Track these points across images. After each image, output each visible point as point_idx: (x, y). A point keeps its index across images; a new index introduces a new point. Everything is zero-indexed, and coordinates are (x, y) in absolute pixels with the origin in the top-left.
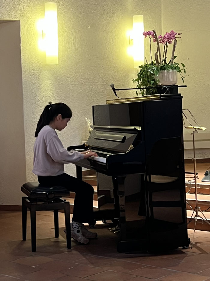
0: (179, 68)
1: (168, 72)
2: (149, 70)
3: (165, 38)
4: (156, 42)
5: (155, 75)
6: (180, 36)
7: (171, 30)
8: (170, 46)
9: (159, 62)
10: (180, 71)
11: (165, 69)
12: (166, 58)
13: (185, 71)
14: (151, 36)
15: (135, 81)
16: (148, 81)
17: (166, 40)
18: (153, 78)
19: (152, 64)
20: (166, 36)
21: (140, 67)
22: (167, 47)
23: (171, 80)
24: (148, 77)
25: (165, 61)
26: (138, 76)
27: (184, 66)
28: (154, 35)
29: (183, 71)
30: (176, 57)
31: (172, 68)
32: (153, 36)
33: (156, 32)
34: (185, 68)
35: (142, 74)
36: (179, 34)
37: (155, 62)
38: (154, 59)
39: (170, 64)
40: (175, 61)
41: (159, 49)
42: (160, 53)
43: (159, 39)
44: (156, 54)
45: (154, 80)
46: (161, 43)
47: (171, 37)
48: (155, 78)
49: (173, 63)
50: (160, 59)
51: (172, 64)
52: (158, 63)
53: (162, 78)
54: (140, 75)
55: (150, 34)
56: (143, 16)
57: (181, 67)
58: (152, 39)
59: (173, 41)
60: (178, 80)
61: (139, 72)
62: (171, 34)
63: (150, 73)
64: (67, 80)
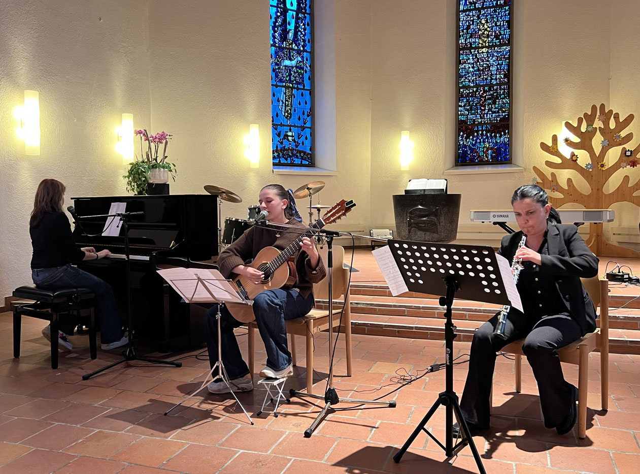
0: (170, 168)
1: (160, 171)
2: (141, 168)
3: (156, 138)
4: (147, 141)
5: (147, 173)
6: (171, 137)
7: (162, 131)
8: (162, 146)
9: (150, 160)
10: (171, 171)
11: (156, 168)
12: (157, 157)
13: (176, 171)
14: (142, 135)
15: (126, 177)
16: (139, 178)
17: (157, 140)
18: (144, 175)
19: (143, 162)
20: (157, 136)
21: (131, 164)
22: (158, 147)
23: (162, 178)
24: (139, 175)
25: (156, 160)
26: (129, 173)
27: (175, 166)
28: (146, 135)
29: (174, 171)
30: (166, 157)
31: (163, 167)
32: (144, 135)
33: (147, 131)
34: (175, 168)
35: (133, 171)
36: (170, 136)
37: (146, 160)
38: (145, 157)
39: (161, 164)
40: (166, 160)
41: (150, 148)
42: (151, 152)
43: (150, 139)
44: (147, 153)
45: (145, 177)
46: (152, 142)
47: (161, 138)
48: (146, 175)
49: (165, 163)
50: (151, 157)
51: (163, 163)
52: (150, 162)
53: (154, 176)
54: (131, 172)
55: (142, 133)
56: (132, 115)
57: (172, 166)
58: (143, 138)
59: (164, 142)
60: (169, 179)
61: (130, 169)
62: (162, 135)
63: (142, 170)
64: (50, 172)
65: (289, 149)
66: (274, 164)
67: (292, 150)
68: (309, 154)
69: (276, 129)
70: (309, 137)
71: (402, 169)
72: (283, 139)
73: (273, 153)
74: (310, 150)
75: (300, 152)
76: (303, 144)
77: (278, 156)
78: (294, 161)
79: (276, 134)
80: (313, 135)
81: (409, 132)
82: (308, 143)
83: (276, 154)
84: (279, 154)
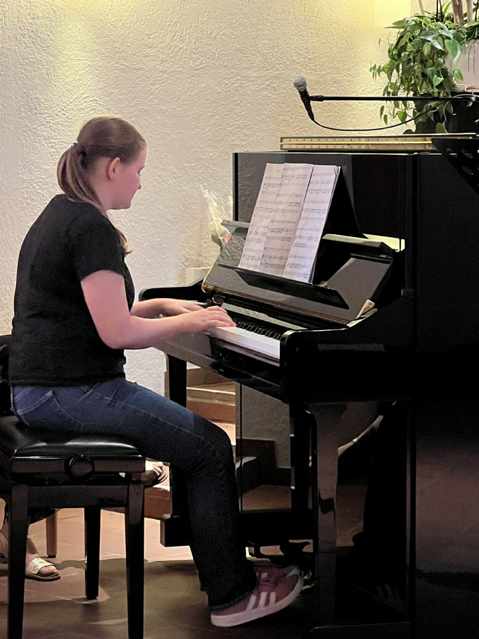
2: (429, 38)
9: (465, 10)
15: (379, 71)
16: (424, 75)
18: (440, 65)
19: (440, 17)
21: (399, 24)
35: (404, 48)
37: (451, 10)
45: (445, 73)
48: (447, 65)
52: (461, 16)
54: (397, 52)
61: (394, 42)
63: (433, 47)
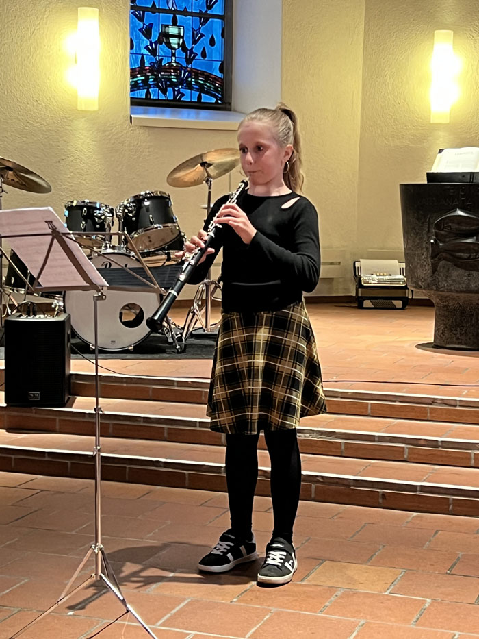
65: (171, 66)
66: (135, 102)
67: (178, 69)
68: (216, 79)
69: (141, 19)
70: (218, 39)
71: (435, 119)
72: (156, 43)
73: (133, 76)
74: (221, 70)
75: (197, 74)
76: (204, 55)
77: (145, 82)
78: (183, 95)
79: (140, 30)
80: (227, 34)
81: (452, 32)
82: (216, 54)
83: (140, 78)
84: (147, 78)
